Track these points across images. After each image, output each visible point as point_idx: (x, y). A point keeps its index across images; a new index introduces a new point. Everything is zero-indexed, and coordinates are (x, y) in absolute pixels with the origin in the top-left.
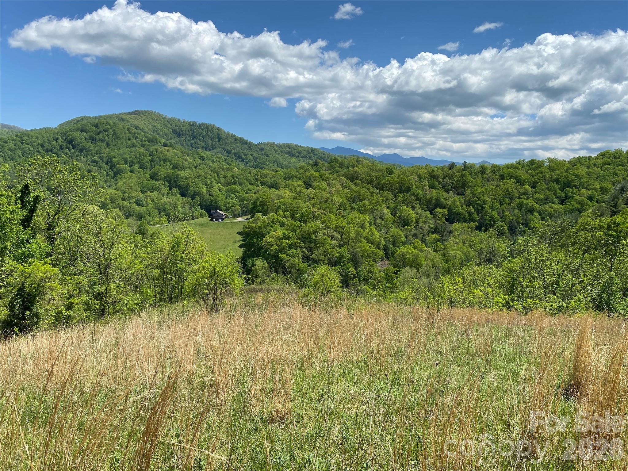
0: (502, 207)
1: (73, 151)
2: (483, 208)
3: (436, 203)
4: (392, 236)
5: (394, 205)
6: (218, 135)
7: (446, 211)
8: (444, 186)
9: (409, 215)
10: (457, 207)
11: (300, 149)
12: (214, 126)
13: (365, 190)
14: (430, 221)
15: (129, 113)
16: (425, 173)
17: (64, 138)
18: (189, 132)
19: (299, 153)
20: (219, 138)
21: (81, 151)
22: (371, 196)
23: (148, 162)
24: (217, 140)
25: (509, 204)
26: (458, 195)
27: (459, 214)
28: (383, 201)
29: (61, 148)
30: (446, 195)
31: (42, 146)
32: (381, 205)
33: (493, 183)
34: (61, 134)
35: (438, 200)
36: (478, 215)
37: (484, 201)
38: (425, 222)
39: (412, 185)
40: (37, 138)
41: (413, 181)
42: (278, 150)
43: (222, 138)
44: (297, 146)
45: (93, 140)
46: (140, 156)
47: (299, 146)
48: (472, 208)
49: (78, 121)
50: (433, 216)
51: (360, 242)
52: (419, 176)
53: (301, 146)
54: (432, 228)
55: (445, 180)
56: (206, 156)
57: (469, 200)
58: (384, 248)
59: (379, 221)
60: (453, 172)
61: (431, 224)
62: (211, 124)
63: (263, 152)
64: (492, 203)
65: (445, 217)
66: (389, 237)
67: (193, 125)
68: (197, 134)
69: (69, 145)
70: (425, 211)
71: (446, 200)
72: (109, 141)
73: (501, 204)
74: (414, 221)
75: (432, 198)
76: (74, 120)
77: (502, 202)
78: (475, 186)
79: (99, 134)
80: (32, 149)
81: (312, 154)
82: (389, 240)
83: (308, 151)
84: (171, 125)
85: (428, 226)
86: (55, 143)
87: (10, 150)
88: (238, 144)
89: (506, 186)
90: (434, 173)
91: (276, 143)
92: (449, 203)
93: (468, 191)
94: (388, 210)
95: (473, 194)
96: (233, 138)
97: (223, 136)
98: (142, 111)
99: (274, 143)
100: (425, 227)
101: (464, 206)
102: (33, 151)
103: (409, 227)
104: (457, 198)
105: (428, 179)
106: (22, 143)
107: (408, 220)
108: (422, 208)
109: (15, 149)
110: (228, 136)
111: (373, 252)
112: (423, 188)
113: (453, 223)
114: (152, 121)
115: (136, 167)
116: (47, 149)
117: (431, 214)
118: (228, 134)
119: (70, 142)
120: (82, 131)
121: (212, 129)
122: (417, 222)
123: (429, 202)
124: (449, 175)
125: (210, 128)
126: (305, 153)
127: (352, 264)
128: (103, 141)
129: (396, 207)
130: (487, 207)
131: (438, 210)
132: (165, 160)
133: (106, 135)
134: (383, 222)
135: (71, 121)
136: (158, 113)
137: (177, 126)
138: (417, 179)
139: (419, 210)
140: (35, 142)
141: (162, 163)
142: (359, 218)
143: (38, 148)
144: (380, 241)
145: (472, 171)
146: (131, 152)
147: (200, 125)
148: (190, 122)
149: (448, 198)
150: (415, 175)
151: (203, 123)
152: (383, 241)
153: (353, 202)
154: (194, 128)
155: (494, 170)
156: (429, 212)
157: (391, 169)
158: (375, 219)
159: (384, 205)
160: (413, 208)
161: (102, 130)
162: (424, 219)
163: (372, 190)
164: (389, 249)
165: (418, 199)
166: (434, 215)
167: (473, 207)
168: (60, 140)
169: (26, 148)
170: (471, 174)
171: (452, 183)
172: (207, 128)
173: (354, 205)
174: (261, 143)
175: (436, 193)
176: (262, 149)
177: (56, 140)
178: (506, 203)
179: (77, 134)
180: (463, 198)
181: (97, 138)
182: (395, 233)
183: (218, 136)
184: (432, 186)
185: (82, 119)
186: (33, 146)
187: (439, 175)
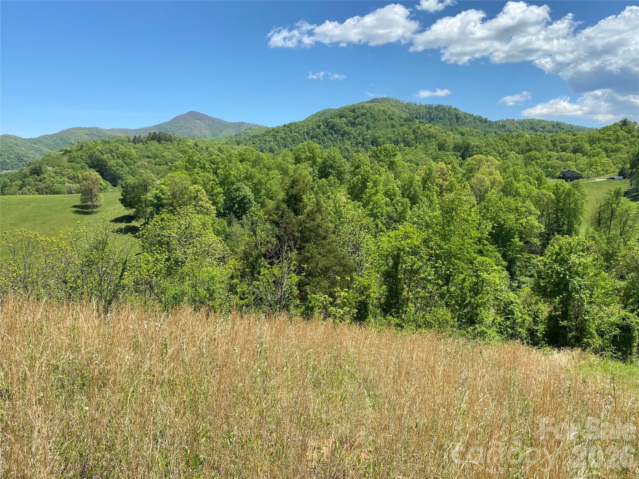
1: (335, 136)
6: (456, 115)
11: (543, 124)
12: (450, 107)
15: (368, 101)
17: (325, 124)
18: (426, 115)
19: (543, 128)
20: (458, 119)
21: (343, 135)
23: (412, 140)
24: (455, 120)
29: (325, 134)
31: (308, 134)
34: (323, 121)
40: (303, 126)
42: (519, 127)
43: (460, 118)
44: (539, 121)
45: (353, 124)
46: (404, 135)
47: (542, 121)
53: (544, 121)
62: (447, 106)
63: (506, 129)
67: (429, 108)
68: (434, 117)
69: (331, 131)
72: (369, 124)
76: (318, 113)
79: (357, 118)
80: (299, 137)
81: (558, 128)
83: (553, 125)
84: (409, 110)
86: (318, 130)
87: (281, 138)
88: (478, 123)
91: (516, 120)
96: (471, 117)
97: (461, 116)
98: (381, 99)
99: (513, 120)
102: (301, 138)
106: (291, 132)
109: (286, 138)
110: (466, 115)
114: (390, 107)
115: (402, 145)
116: (312, 136)
118: (466, 114)
119: (332, 128)
120: (341, 117)
121: (449, 110)
125: (447, 110)
126: (551, 127)
128: (361, 124)
132: (429, 137)
133: (364, 118)
135: (316, 115)
136: (396, 99)
137: (414, 110)
140: (302, 130)
141: (427, 139)
143: (304, 136)
146: (394, 132)
147: (436, 107)
148: (426, 105)
151: (439, 105)
154: (430, 111)
161: (360, 114)
168: (322, 127)
169: (294, 136)
172: (444, 109)
174: (500, 121)
176: (503, 126)
177: (319, 127)
179: (337, 120)
181: (356, 121)
183: (456, 117)
186: (300, 134)
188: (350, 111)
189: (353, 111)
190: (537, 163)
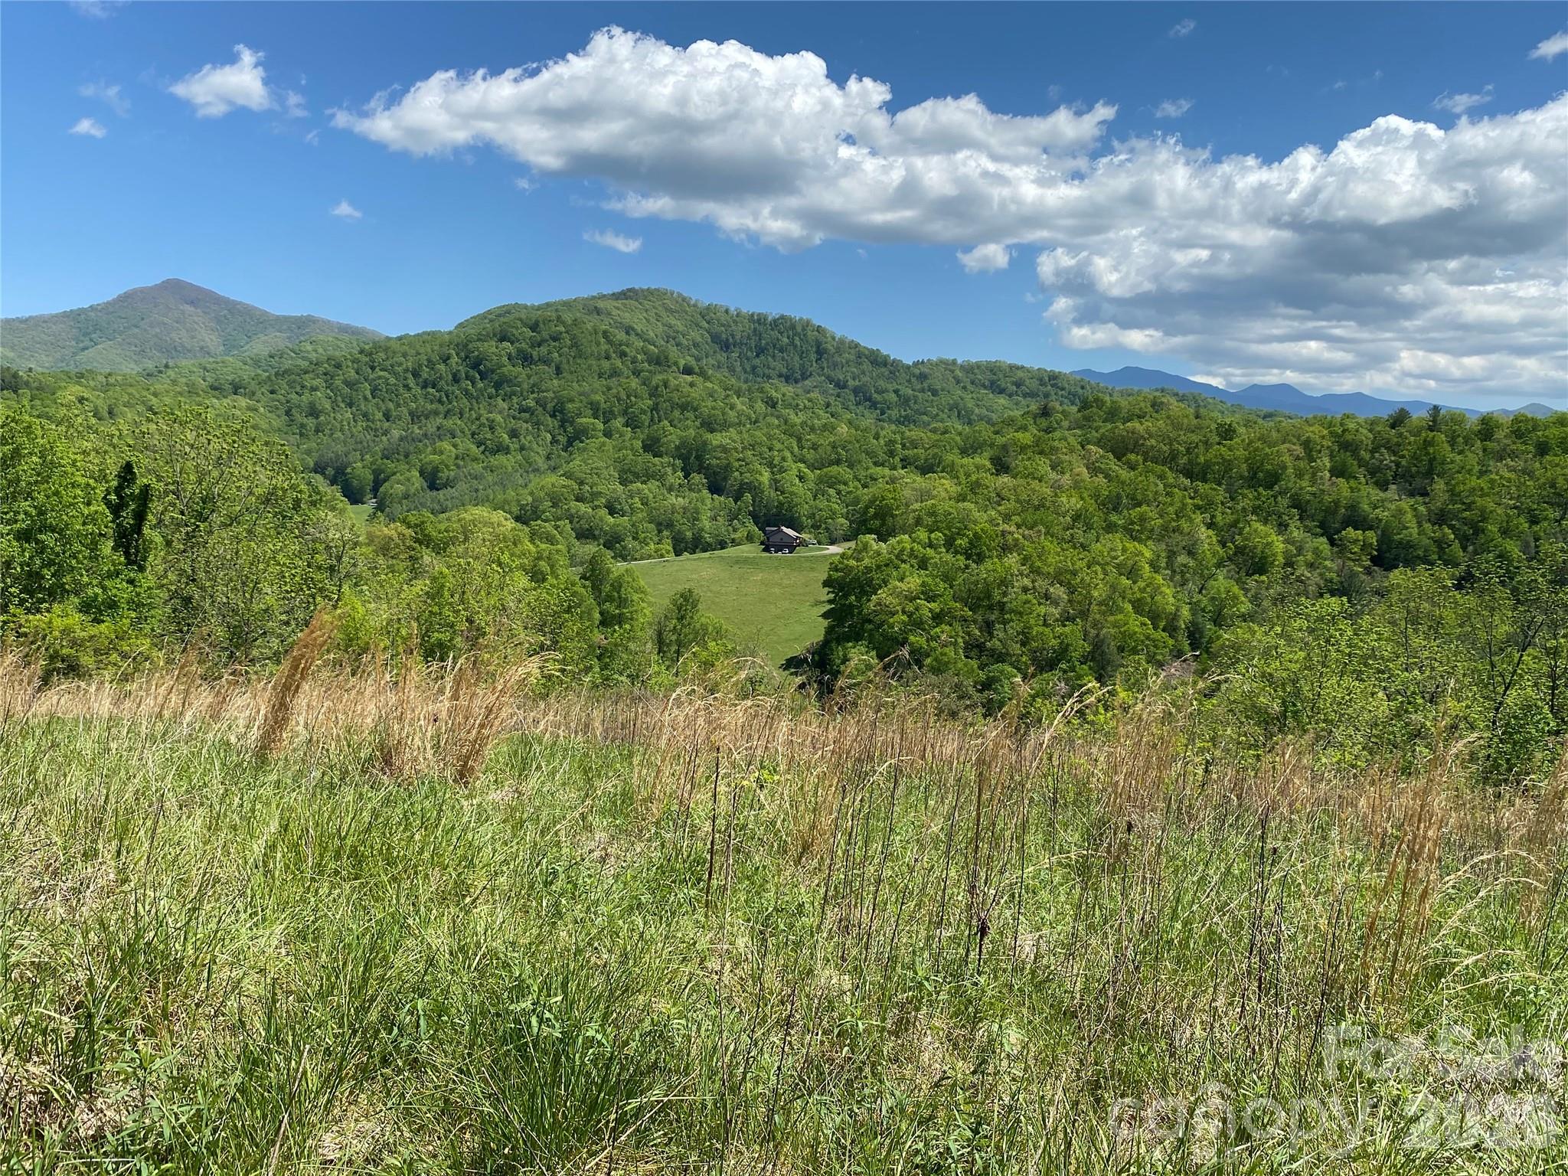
0: (1536, 528)
1: (480, 385)
2: (1478, 531)
3: (1349, 517)
4: (1213, 599)
5: (1230, 518)
6: (818, 344)
7: (1372, 537)
8: (1373, 472)
9: (1268, 544)
10: (1407, 528)
11: (1020, 374)
12: (808, 323)
13: (1152, 479)
14: (1328, 563)
15: (613, 294)
16: (1323, 437)
17: (463, 354)
18: (749, 338)
19: (1018, 384)
20: (820, 352)
21: (498, 386)
22: (1167, 494)
23: (643, 412)
24: (813, 357)
25: (1557, 521)
26: (1412, 494)
27: (1408, 545)
28: (1198, 507)
29: (456, 379)
30: (1376, 494)
31: (416, 374)
32: (1191, 520)
33: (1512, 463)
34: (457, 345)
35: (1353, 507)
36: (1464, 549)
37: (1483, 511)
38: (1311, 566)
39: (1284, 468)
40: (405, 355)
41: (1287, 459)
42: (965, 379)
43: (826, 351)
44: (1012, 367)
45: (526, 359)
46: (628, 397)
47: (1018, 368)
48: (1447, 530)
49: (499, 315)
50: (1336, 549)
51: (1121, 610)
52: (1307, 444)
53: (1023, 367)
54: (1331, 581)
55: (1377, 455)
56: (779, 396)
57: (1442, 510)
58: (1187, 628)
59: (1182, 559)
60: (1401, 435)
61: (1330, 570)
62: (801, 319)
63: (925, 385)
64: (1505, 519)
65: (1370, 554)
66: (1205, 601)
67: (759, 320)
68: (767, 344)
69: (472, 372)
70: (1316, 535)
71: (1375, 507)
72: (561, 362)
73: (1534, 521)
74: (1281, 560)
75: (1337, 503)
76: (489, 312)
77: (1535, 516)
78: (1459, 472)
79: (539, 345)
80: (392, 381)
81: (1052, 386)
82: (1203, 610)
83: (1041, 380)
84: (708, 323)
85: (1321, 575)
86: (442, 367)
87: (347, 383)
88: (865, 366)
89: (1549, 474)
90: (1349, 437)
91: (959, 361)
92: (1385, 515)
93: (1440, 485)
94: (1210, 532)
95: (1452, 492)
96: (852, 351)
97: (829, 346)
98: (643, 290)
99: (954, 362)
100: (1308, 578)
101: (1427, 526)
102: (395, 385)
103: (1264, 578)
104: (1406, 503)
105: (1332, 452)
106: (373, 368)
107: (1264, 558)
108: (1306, 527)
109: (358, 382)
110: (843, 346)
111: (1148, 638)
112: (1314, 475)
113: (1390, 567)
114: (664, 314)
115: (618, 423)
116: (425, 381)
117: (1332, 543)
118: (842, 342)
119: (475, 366)
120: (502, 340)
121: (804, 329)
122: (1289, 563)
123: (1332, 510)
124: (1388, 442)
125: (799, 329)
126: (1034, 384)
127: (1090, 668)
128: (546, 362)
129: (1234, 524)
130: (1492, 528)
131: (1351, 533)
132: (684, 408)
133: (555, 347)
134: (1192, 563)
135: (483, 317)
136: (680, 295)
137: (723, 325)
138: (1299, 450)
139: (1295, 534)
140: (400, 364)
141: (677, 413)
142: (1124, 550)
143: (406, 379)
144: (1177, 610)
145: (1454, 431)
146: (609, 389)
147: (775, 321)
148: (752, 315)
149: (1383, 501)
150: (1295, 440)
151: (782, 317)
152: (1185, 612)
153: (1115, 509)
154: (761, 328)
155: (1518, 429)
156: (1324, 540)
157: (1230, 425)
158: (1172, 555)
159: (1198, 518)
160: (1282, 527)
161: (548, 337)
162: (1310, 557)
163: (1171, 480)
164: (1201, 633)
165: (1297, 504)
166: (1338, 546)
167: (1451, 527)
168: (455, 359)
169: (380, 378)
170: (1452, 442)
171: (1398, 465)
172: (793, 327)
173: (1114, 518)
174: (923, 362)
175: (1351, 488)
176: (923, 377)
177: (446, 359)
178: (1545, 519)
179: (490, 348)
180: (1425, 503)
181: (535, 353)
182: (1222, 590)
183: (818, 347)
184: (1338, 472)
185: (507, 311)
186: (396, 374)
187: (1362, 442)
188: (525, 325)
189: (534, 328)
190: (839, 493)
